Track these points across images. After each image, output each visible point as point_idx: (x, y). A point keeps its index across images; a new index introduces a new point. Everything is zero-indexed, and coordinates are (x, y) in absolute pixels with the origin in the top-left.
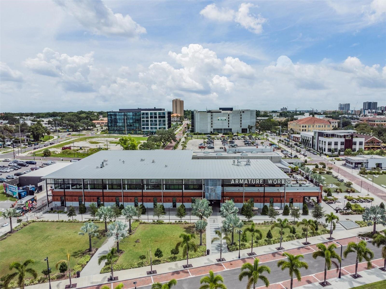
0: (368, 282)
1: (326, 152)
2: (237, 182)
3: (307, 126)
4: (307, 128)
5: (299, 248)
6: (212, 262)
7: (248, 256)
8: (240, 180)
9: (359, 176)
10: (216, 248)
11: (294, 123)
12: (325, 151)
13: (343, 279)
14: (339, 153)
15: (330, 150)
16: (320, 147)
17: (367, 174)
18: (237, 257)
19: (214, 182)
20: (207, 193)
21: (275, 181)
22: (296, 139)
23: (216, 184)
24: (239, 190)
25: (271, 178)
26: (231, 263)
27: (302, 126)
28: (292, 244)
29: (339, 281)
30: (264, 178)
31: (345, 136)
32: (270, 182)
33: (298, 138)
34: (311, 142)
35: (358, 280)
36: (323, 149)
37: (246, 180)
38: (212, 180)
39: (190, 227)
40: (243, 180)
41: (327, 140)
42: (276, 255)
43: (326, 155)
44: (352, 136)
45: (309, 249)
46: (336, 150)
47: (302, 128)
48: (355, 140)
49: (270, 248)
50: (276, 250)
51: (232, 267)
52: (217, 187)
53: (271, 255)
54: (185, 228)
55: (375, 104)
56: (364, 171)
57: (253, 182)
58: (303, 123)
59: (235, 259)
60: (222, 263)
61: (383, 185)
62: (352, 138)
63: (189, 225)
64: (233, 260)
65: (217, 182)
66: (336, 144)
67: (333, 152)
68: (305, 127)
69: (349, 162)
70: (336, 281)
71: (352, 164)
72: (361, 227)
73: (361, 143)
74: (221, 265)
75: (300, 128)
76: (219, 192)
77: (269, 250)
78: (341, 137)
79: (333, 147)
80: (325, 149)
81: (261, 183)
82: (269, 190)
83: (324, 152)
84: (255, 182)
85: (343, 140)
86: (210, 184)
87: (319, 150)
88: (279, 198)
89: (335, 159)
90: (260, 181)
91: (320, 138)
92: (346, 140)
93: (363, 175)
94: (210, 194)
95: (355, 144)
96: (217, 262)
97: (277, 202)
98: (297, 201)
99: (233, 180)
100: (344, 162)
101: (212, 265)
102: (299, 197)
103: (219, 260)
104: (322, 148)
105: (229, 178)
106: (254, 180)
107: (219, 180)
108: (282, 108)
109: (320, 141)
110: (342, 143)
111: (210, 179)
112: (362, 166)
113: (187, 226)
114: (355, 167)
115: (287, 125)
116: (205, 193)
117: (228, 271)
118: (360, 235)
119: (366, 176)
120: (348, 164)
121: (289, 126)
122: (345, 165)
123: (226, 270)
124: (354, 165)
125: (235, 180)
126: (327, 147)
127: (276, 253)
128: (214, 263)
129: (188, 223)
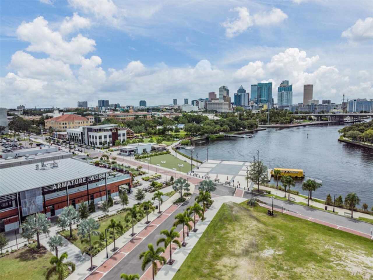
0: (203, 231)
1: (98, 145)
2: (59, 186)
3: (67, 123)
4: (67, 125)
5: (146, 228)
6: (85, 274)
7: (114, 253)
8: (63, 184)
9: (136, 161)
10: (76, 260)
11: (52, 121)
12: (96, 144)
13: (191, 236)
14: (109, 145)
15: (101, 143)
16: (90, 142)
17: (141, 158)
18: (104, 258)
19: (33, 192)
20: (25, 209)
21: (97, 177)
22: (62, 136)
23: (35, 194)
24: (59, 195)
25: (93, 174)
26: (104, 266)
27: (62, 123)
28: (139, 227)
29: (190, 238)
30: (86, 176)
31: (111, 130)
32: (92, 179)
33: (63, 136)
34: (80, 138)
35: (198, 232)
36: (95, 143)
37: (69, 182)
38: (29, 191)
39: (22, 253)
40: (65, 183)
41: (98, 134)
42: (134, 241)
43: (98, 148)
44: (117, 129)
45: (152, 226)
46: (106, 142)
47: (62, 126)
48: (119, 132)
49: (124, 238)
50: (131, 238)
51: (109, 269)
52: (37, 197)
53: (130, 243)
54: (17, 258)
55: (107, 102)
56: (139, 157)
57: (76, 182)
58: (63, 121)
59: (105, 260)
60: (96, 270)
61: (158, 165)
62: (117, 131)
63: (20, 252)
64: (103, 263)
65: (37, 192)
66: (105, 137)
67: (104, 145)
68: (66, 124)
69: (124, 151)
70: (189, 239)
71: (126, 152)
72: (170, 197)
73: (124, 135)
74: (97, 273)
75: (60, 125)
76: (40, 202)
77: (125, 240)
78: (108, 130)
79: (103, 140)
80: (96, 143)
81: (84, 182)
82: (92, 186)
83: (96, 146)
84: (78, 182)
85: (110, 133)
86: (28, 196)
87: (90, 145)
88: (99, 192)
89: (109, 150)
90: (83, 180)
91: (90, 133)
92: (113, 133)
93: (140, 160)
94: (29, 208)
95: (120, 135)
96: (91, 272)
97: (97, 197)
98: (114, 191)
99: (55, 185)
100: (119, 152)
101: (87, 277)
102: (115, 187)
103: (91, 269)
104: (93, 142)
105: (50, 184)
106: (77, 180)
107: (38, 188)
108: (19, 106)
109: (90, 136)
110: (110, 137)
111: (27, 191)
112: (135, 153)
113: (17, 255)
114: (130, 155)
115: (43, 124)
116: (22, 209)
117: (107, 274)
118: (174, 203)
119: (142, 160)
120: (122, 153)
121: (46, 124)
122: (120, 154)
123: (105, 274)
124: (128, 152)
125: (57, 185)
126: (98, 141)
127: (132, 239)
128: (88, 275)
129: (16, 251)
